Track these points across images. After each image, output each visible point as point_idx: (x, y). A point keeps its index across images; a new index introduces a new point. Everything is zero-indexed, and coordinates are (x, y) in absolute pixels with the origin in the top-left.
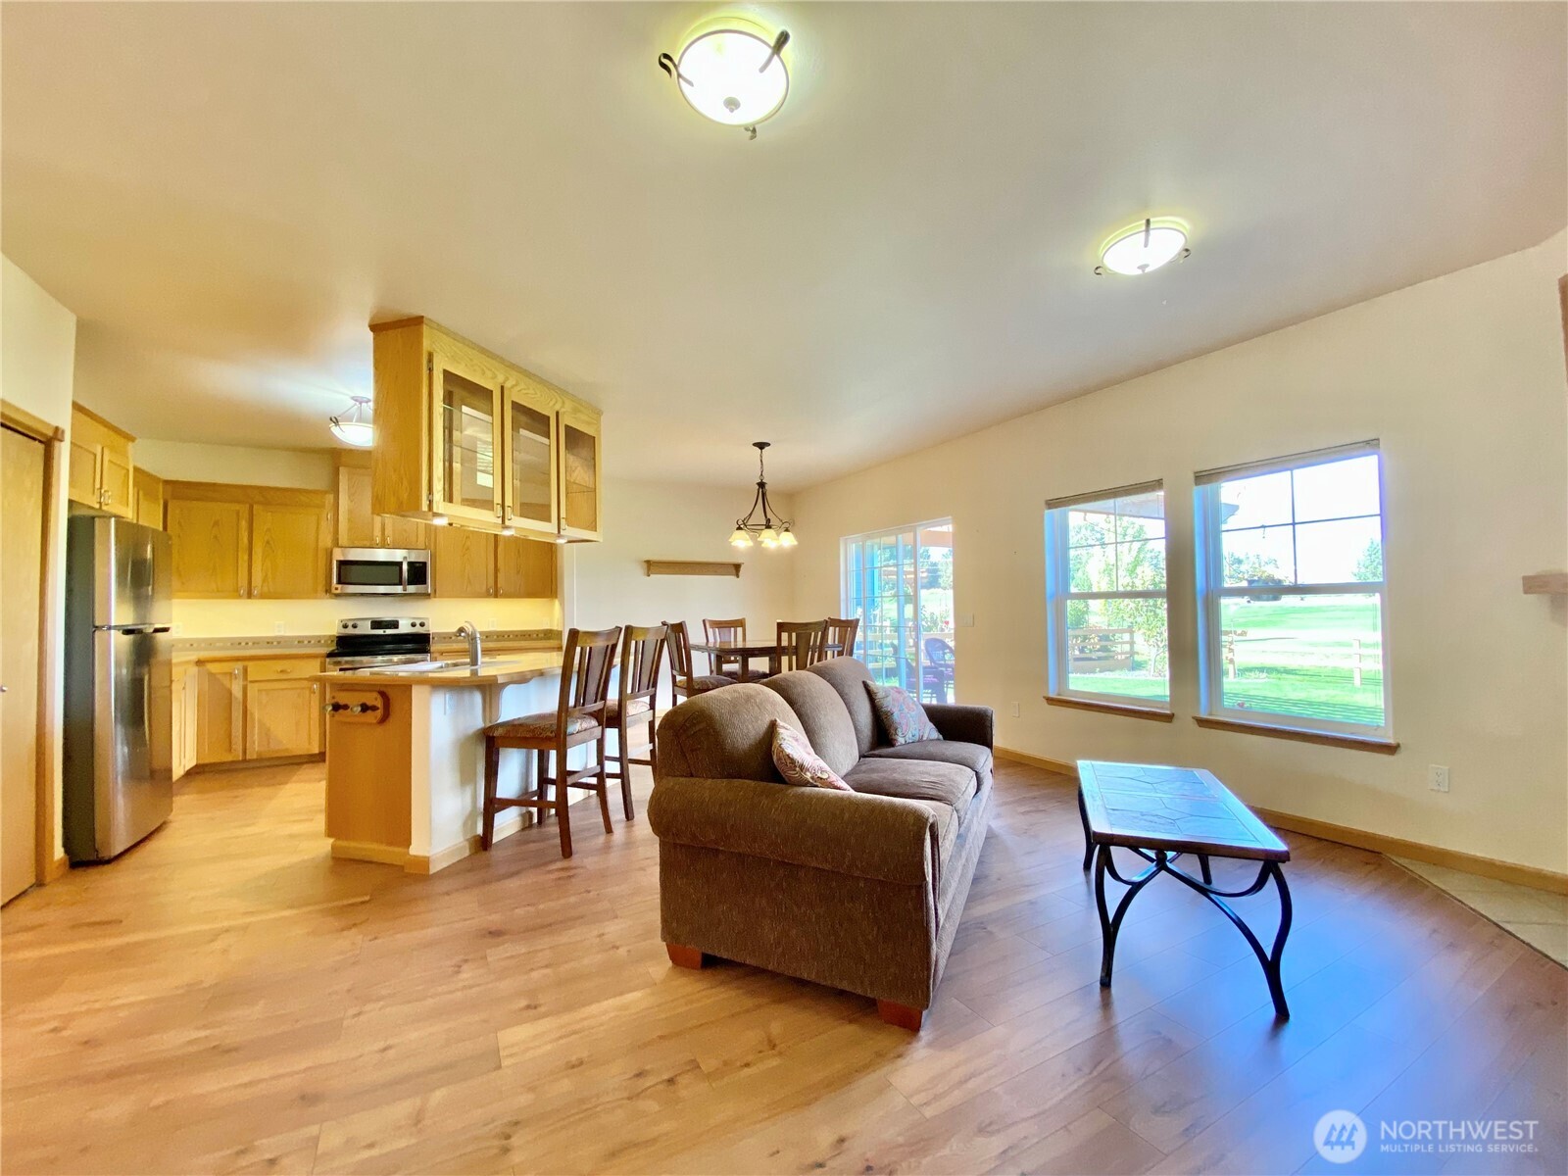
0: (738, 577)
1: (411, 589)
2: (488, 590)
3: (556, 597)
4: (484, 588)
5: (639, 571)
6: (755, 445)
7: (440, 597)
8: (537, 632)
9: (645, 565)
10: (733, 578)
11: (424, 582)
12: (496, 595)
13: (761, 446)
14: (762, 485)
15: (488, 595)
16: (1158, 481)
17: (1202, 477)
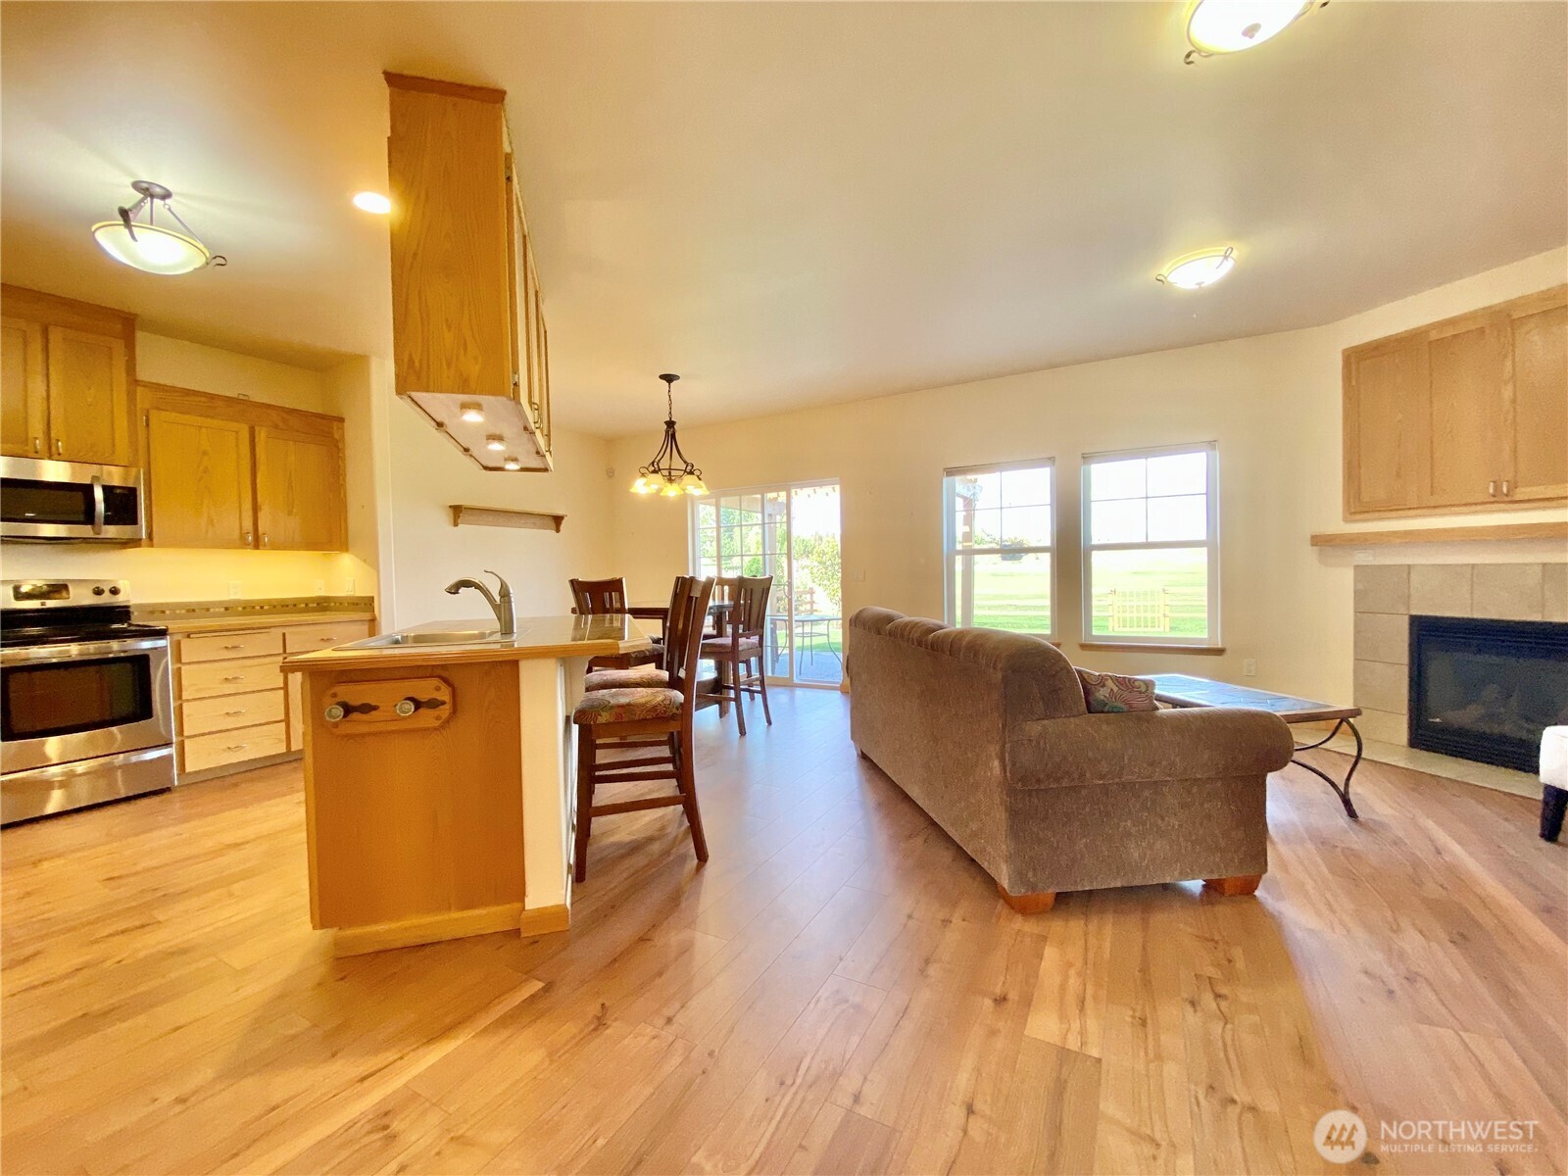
0: (558, 530)
1: (111, 531)
2: (243, 536)
3: (347, 550)
4: (236, 534)
5: (444, 518)
6: (663, 377)
7: (162, 545)
8: (307, 601)
9: (451, 512)
10: (554, 532)
11: (133, 520)
12: (257, 544)
13: (669, 378)
14: (670, 424)
15: (243, 544)
16: (1049, 458)
17: (1087, 458)
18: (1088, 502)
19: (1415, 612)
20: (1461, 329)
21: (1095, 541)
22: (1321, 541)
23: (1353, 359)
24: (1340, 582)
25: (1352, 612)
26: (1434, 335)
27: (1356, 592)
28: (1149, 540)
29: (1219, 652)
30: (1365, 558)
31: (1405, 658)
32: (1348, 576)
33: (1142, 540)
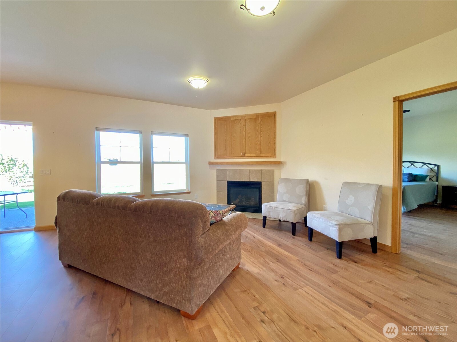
16: (140, 131)
17: (153, 133)
18: (153, 148)
19: (228, 180)
20: (237, 118)
21: (154, 160)
22: (210, 163)
23: (216, 120)
24: (213, 173)
25: (216, 180)
26: (232, 119)
27: (217, 176)
28: (171, 161)
29: (189, 193)
30: (219, 168)
31: (226, 191)
32: (215, 171)
33: (168, 161)
